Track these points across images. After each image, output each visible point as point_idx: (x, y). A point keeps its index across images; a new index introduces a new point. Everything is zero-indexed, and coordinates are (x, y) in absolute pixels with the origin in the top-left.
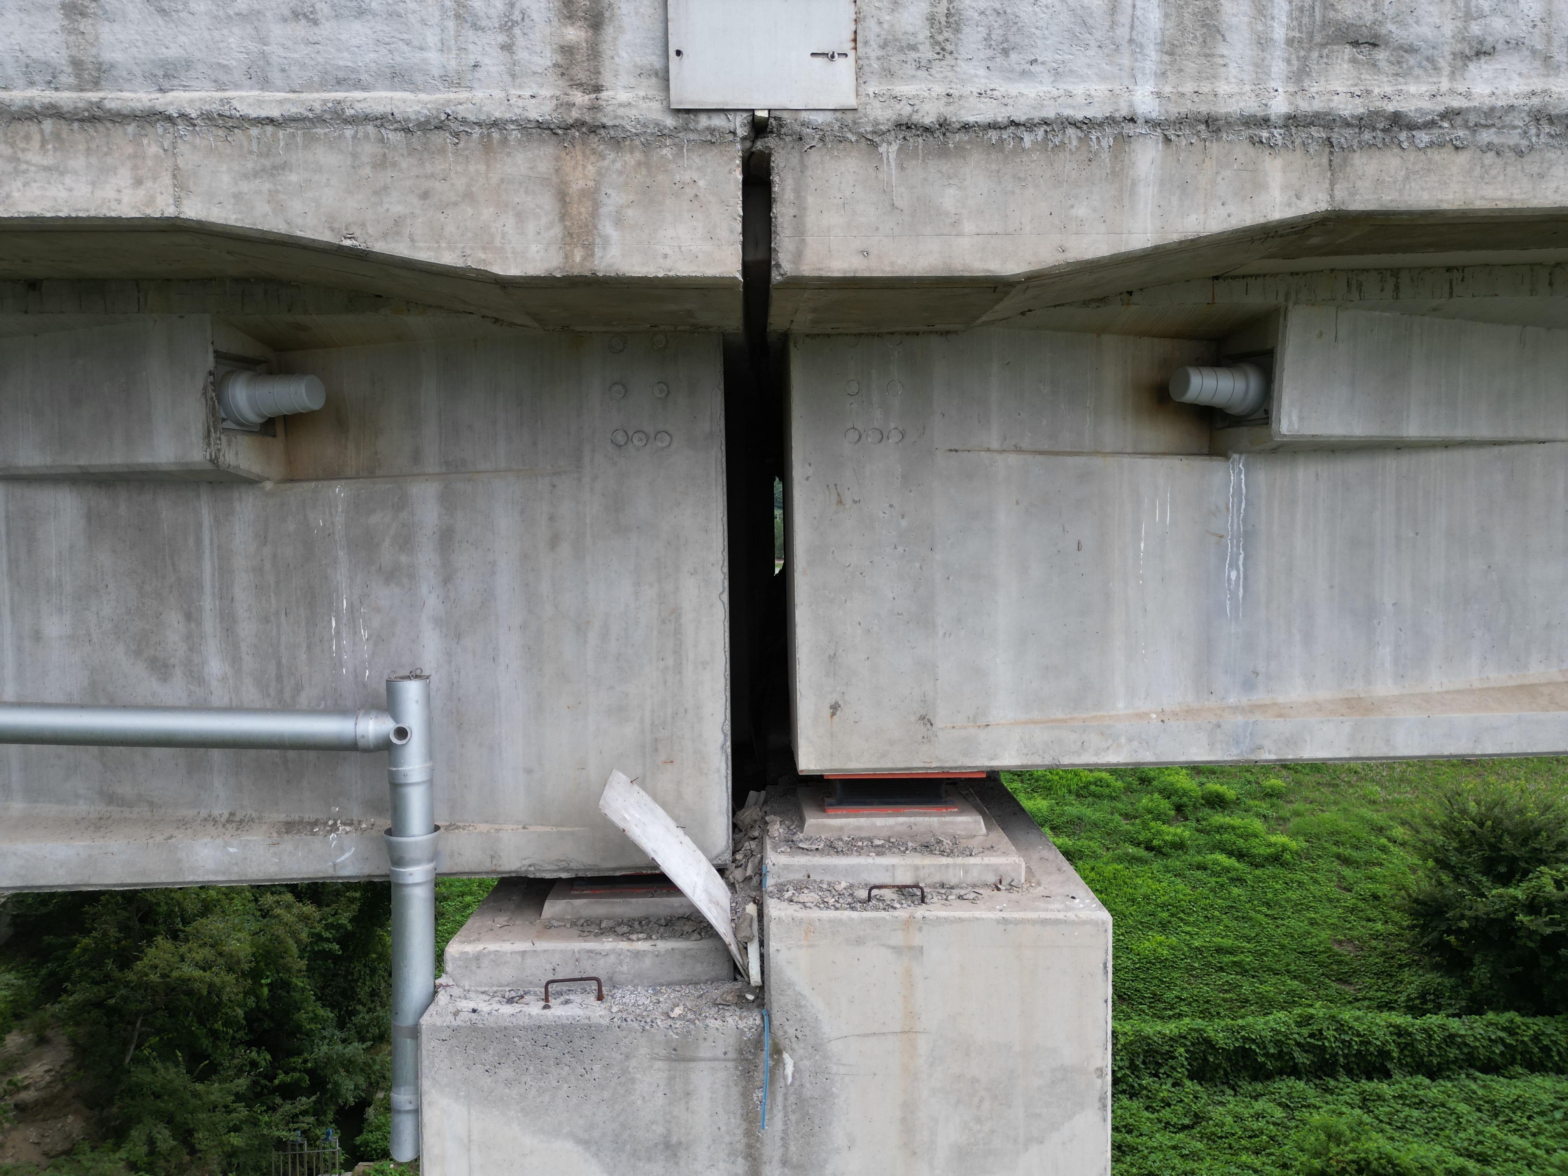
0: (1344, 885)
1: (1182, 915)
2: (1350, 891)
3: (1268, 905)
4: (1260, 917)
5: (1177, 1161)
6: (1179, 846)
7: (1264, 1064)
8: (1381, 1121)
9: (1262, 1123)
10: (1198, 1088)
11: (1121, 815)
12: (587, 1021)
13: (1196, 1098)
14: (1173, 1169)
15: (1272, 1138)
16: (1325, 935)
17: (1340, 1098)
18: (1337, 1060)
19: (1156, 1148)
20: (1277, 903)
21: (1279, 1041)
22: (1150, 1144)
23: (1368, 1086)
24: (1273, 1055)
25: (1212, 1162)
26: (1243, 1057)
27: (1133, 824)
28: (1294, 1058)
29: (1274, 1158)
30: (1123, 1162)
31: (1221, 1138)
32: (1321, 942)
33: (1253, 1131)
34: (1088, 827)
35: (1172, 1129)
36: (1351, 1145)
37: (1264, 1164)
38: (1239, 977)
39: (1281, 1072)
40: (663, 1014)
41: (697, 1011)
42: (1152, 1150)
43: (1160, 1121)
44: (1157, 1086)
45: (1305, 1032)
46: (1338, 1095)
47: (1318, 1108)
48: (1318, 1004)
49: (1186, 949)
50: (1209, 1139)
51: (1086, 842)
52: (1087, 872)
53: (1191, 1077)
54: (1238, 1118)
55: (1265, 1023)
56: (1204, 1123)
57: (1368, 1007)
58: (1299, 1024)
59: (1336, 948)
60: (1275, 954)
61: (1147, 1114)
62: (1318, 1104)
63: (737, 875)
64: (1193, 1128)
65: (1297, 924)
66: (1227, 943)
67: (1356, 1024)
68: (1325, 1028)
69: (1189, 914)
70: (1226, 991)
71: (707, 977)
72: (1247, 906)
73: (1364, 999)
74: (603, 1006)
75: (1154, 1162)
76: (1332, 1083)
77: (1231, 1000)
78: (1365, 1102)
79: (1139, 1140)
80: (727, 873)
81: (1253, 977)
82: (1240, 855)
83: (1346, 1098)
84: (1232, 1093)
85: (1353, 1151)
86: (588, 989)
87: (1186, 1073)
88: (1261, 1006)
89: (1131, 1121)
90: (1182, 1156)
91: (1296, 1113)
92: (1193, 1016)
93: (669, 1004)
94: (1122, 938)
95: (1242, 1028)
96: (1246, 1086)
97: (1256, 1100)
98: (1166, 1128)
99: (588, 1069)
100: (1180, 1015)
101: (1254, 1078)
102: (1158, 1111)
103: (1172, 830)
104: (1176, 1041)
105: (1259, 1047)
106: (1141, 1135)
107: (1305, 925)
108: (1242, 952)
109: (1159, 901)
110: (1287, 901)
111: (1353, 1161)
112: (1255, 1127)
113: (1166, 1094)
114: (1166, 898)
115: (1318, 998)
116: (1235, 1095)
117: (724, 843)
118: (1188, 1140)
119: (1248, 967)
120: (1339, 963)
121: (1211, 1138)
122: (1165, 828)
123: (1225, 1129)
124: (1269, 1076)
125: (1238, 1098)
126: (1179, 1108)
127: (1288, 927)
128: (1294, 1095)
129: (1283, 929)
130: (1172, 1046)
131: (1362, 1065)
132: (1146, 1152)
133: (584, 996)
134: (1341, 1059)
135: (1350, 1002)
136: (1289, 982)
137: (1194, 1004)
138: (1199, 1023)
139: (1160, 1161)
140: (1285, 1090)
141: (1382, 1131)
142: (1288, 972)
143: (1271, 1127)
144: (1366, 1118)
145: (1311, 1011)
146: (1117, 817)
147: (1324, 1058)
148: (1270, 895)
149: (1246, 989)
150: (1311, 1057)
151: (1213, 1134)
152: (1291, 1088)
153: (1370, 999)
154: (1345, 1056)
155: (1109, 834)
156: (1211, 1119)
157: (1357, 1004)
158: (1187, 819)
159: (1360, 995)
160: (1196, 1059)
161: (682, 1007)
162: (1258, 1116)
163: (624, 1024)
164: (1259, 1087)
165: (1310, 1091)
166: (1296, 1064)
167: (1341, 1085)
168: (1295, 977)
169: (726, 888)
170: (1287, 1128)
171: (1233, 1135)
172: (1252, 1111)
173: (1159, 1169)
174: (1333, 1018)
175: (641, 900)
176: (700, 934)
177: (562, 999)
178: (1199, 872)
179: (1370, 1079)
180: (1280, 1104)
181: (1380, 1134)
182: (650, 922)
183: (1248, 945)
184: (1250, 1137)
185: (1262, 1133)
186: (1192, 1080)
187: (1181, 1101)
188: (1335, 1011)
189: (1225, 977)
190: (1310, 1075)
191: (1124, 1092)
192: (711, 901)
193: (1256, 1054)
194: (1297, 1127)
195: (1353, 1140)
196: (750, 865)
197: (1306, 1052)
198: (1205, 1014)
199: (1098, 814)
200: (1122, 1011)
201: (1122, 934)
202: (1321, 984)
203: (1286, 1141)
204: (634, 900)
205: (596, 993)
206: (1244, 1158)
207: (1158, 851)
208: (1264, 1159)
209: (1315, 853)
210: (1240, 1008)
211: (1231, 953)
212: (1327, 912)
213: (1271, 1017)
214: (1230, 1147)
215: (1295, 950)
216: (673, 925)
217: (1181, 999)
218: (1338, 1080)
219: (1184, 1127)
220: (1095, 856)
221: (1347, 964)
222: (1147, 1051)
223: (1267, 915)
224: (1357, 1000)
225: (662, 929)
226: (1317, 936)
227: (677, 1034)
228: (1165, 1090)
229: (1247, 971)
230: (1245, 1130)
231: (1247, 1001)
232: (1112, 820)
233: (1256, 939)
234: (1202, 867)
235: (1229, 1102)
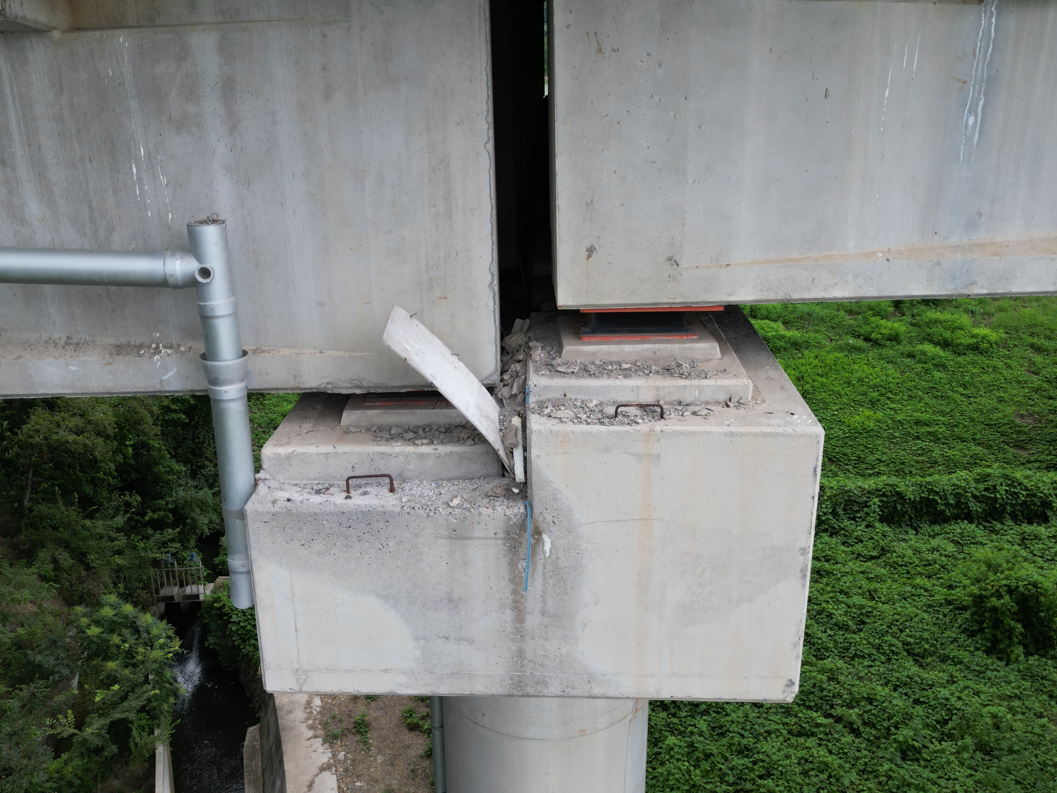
0: (1033, 369)
1: (889, 395)
2: (1037, 374)
3: (965, 386)
4: (957, 396)
5: (864, 583)
6: (895, 338)
7: (944, 511)
8: (1035, 555)
9: (936, 555)
10: (887, 528)
11: (846, 311)
12: (382, 509)
13: (885, 536)
14: (860, 588)
15: (943, 567)
16: (1009, 410)
17: (1003, 537)
18: (1005, 508)
19: (847, 573)
20: (973, 384)
21: (958, 494)
22: (843, 569)
23: (1027, 528)
24: (951, 505)
25: (892, 584)
26: (926, 505)
27: (856, 319)
28: (969, 507)
29: (942, 581)
30: (820, 583)
31: (902, 566)
32: (1005, 416)
33: (928, 561)
34: (816, 322)
35: (862, 559)
36: (1007, 573)
37: (934, 585)
38: (932, 444)
39: (956, 517)
40: (444, 503)
41: (473, 503)
42: (845, 574)
43: (853, 553)
44: (854, 527)
45: (982, 486)
46: (1002, 535)
47: (984, 545)
48: (995, 465)
49: (890, 422)
50: (891, 566)
51: (813, 335)
52: (812, 359)
53: (881, 521)
54: (917, 551)
55: (949, 480)
56: (888, 555)
57: (1038, 468)
58: (977, 481)
59: (1018, 421)
60: (965, 426)
61: (843, 548)
62: (984, 542)
63: (505, 392)
64: (879, 558)
65: (987, 402)
66: (925, 417)
67: (1025, 482)
68: (998, 483)
69: (896, 394)
70: (919, 455)
71: (480, 474)
72: (946, 387)
73: (1036, 461)
74: (395, 497)
75: (845, 583)
76: (999, 526)
77: (923, 462)
78: (1024, 541)
79: (835, 567)
80: (496, 390)
81: (944, 444)
82: (945, 344)
83: (1008, 537)
84: (914, 532)
85: (1007, 578)
86: (382, 483)
87: (878, 517)
88: (947, 467)
89: (830, 553)
90: (868, 579)
91: (965, 548)
92: (889, 475)
93: (449, 496)
94: (836, 413)
95: (929, 483)
96: (926, 528)
97: (934, 538)
98: (857, 558)
99: (385, 544)
100: (879, 473)
101: (933, 522)
102: (852, 546)
103: (889, 324)
104: (873, 494)
105: (941, 498)
106: (837, 563)
107: (994, 403)
108: (937, 424)
109: (871, 383)
110: (981, 383)
111: (1005, 585)
112: (930, 558)
113: (859, 533)
114: (878, 380)
115: (997, 460)
116: (917, 534)
117: (493, 367)
118: (874, 567)
119: (940, 436)
120: (1019, 432)
121: (893, 566)
122: (883, 322)
123: (905, 559)
124: (946, 520)
125: (919, 536)
126: (870, 544)
127: (979, 404)
128: (965, 534)
129: (975, 406)
130: (869, 498)
131: (1026, 512)
132: (839, 575)
133: (379, 488)
134: (1009, 508)
135: (1023, 464)
136: (973, 448)
137: (891, 465)
138: (894, 480)
139: (850, 582)
140: (959, 531)
141: (1034, 562)
142: (974, 440)
143: (943, 558)
144: (1023, 553)
145: (989, 470)
146: (842, 313)
147: (995, 508)
148: (967, 378)
149: (937, 453)
150: (983, 506)
151: (895, 563)
152: (964, 529)
153: (1041, 461)
154: (1012, 506)
155: (833, 328)
156: (895, 552)
157: (1029, 465)
158: (903, 315)
159: (1032, 459)
160: (888, 507)
161: (459, 498)
162: (933, 550)
163: (413, 511)
164: (937, 528)
165: (979, 531)
166: (970, 512)
167: (1006, 528)
168: (979, 444)
169: (496, 404)
170: (956, 559)
171: (911, 564)
172: (929, 546)
173: (849, 588)
174: (1006, 476)
175: (424, 411)
176: (473, 440)
177: (361, 491)
178: (909, 360)
179: (1030, 523)
180: (952, 541)
181: (1033, 565)
182: (432, 429)
183: (943, 419)
184: (925, 565)
185: (935, 562)
186: (882, 523)
187: (872, 538)
188: (1008, 472)
189: (920, 443)
190: (980, 520)
191: (826, 531)
192: (482, 416)
193: (938, 503)
194: (965, 558)
195: (1009, 569)
196: (515, 385)
197: (979, 502)
198: (899, 473)
199: (825, 311)
200: (831, 471)
201: (837, 410)
202: (1000, 449)
203: (954, 569)
204: (418, 411)
205: (389, 486)
206: (918, 581)
207: (876, 343)
208: (935, 582)
209: (1011, 343)
210: (929, 468)
211: (927, 425)
212: (1015, 392)
213: (954, 475)
214: (908, 572)
215: (982, 422)
216: (451, 432)
217: (881, 461)
218: (1003, 524)
219: (872, 558)
220: (820, 346)
221: (1025, 433)
222: (848, 501)
223: (962, 395)
224: (1029, 462)
225: (442, 436)
226: (1003, 411)
227: (456, 519)
228: (860, 530)
229: (939, 439)
230: (922, 560)
231: (936, 462)
232: (837, 316)
233: (951, 414)
234: (911, 356)
235: (911, 539)
